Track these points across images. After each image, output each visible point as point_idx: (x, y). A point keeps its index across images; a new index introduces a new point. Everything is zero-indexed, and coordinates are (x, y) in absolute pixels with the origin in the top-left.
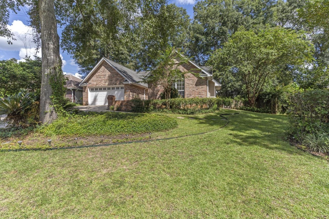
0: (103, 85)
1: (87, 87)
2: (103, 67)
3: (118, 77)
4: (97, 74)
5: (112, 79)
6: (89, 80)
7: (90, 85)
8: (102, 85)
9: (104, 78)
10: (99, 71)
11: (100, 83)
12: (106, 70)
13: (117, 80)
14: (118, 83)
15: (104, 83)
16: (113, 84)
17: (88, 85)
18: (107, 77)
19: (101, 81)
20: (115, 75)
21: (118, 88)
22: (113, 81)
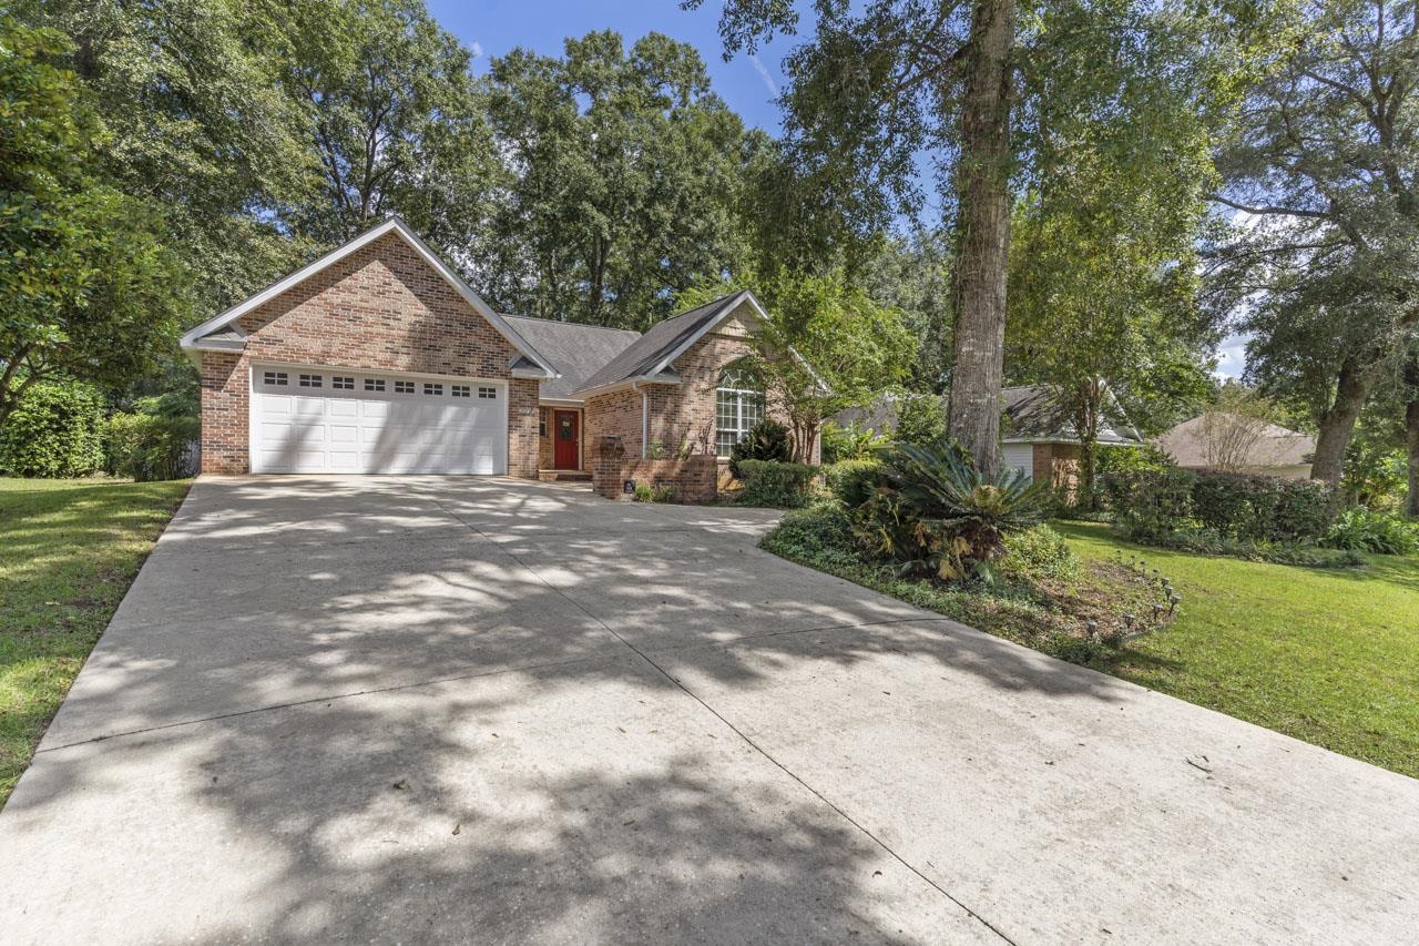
0: (375, 365)
1: (242, 362)
2: (376, 266)
3: (472, 339)
4: (331, 295)
5: (439, 343)
6: (264, 322)
7: (271, 351)
8: (367, 362)
9: (382, 330)
10: (347, 281)
11: (355, 352)
12: (397, 285)
13: (468, 351)
14: (473, 368)
15: (381, 356)
16: (447, 369)
17: (252, 348)
18: (401, 328)
19: (367, 338)
20: (455, 324)
21: (460, 392)
22: (449, 354)
